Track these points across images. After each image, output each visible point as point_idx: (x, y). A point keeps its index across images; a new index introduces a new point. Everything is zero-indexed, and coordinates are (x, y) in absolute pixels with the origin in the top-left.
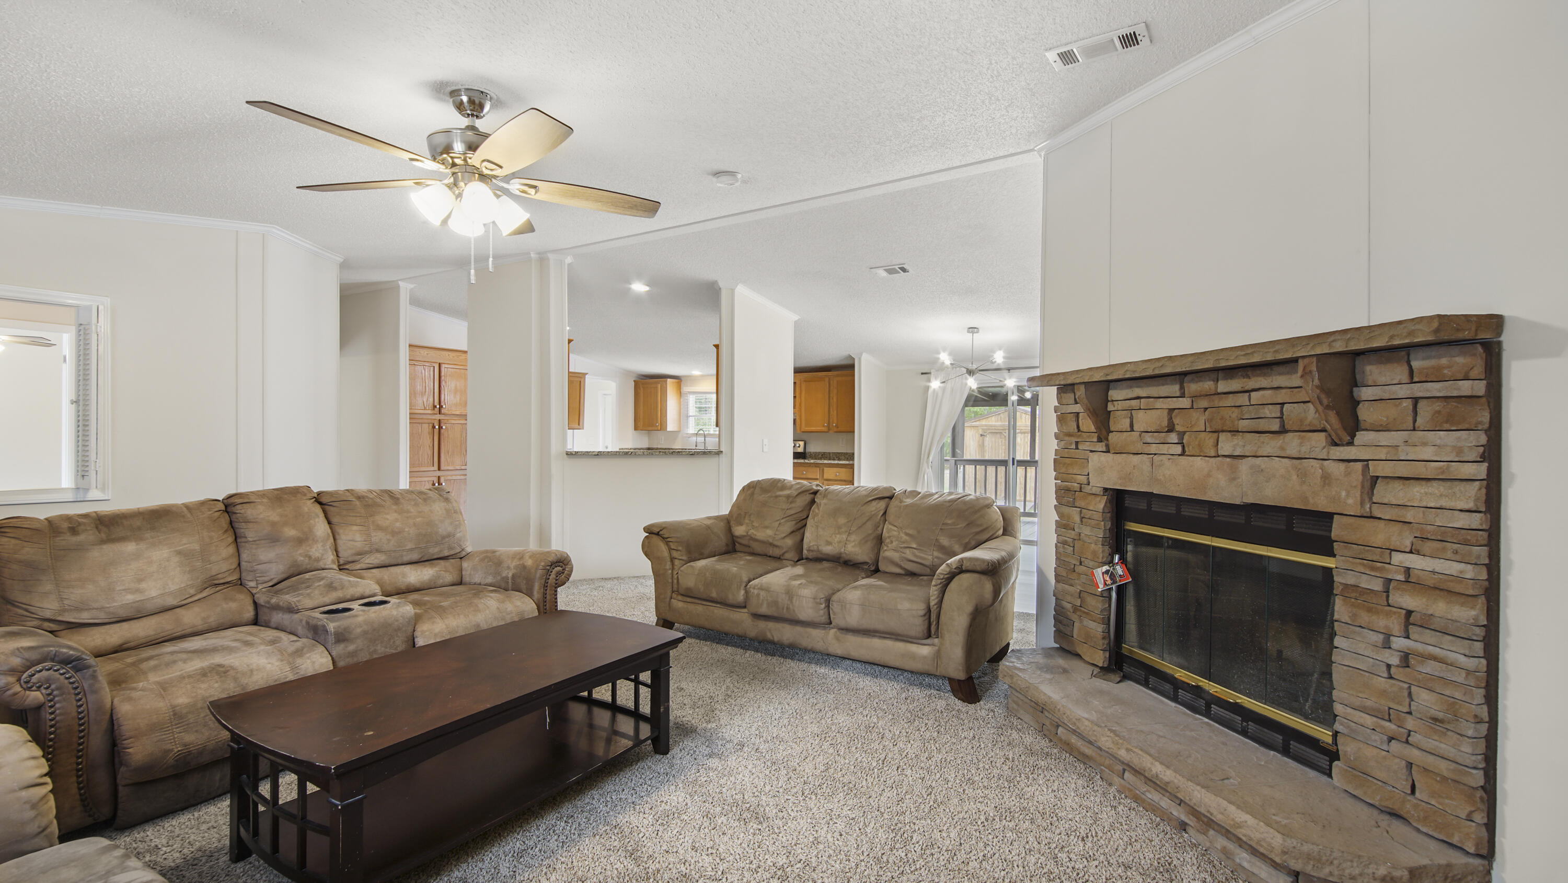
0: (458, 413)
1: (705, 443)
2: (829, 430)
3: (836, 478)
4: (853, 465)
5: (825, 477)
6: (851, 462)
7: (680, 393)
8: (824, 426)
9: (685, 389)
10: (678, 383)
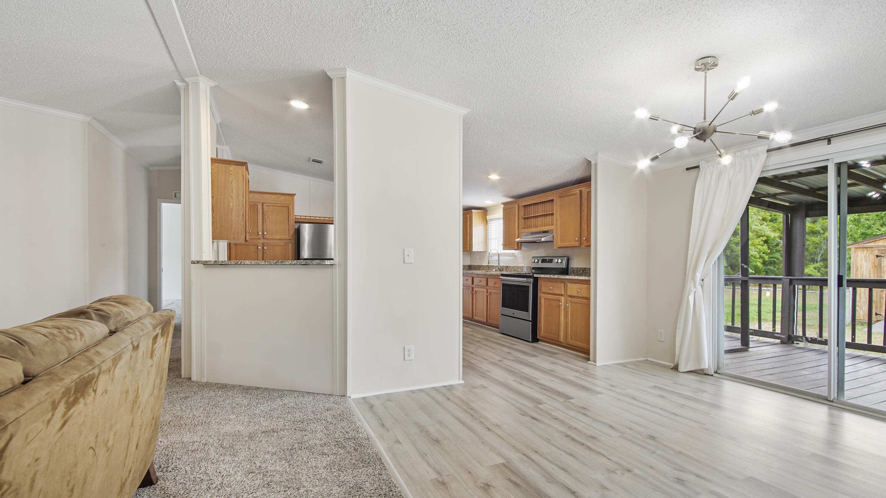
0: (277, 238)
1: (499, 261)
2: (581, 244)
3: (577, 295)
4: (589, 281)
5: (568, 294)
6: (587, 278)
7: (486, 221)
8: (576, 241)
9: (488, 217)
10: (484, 213)
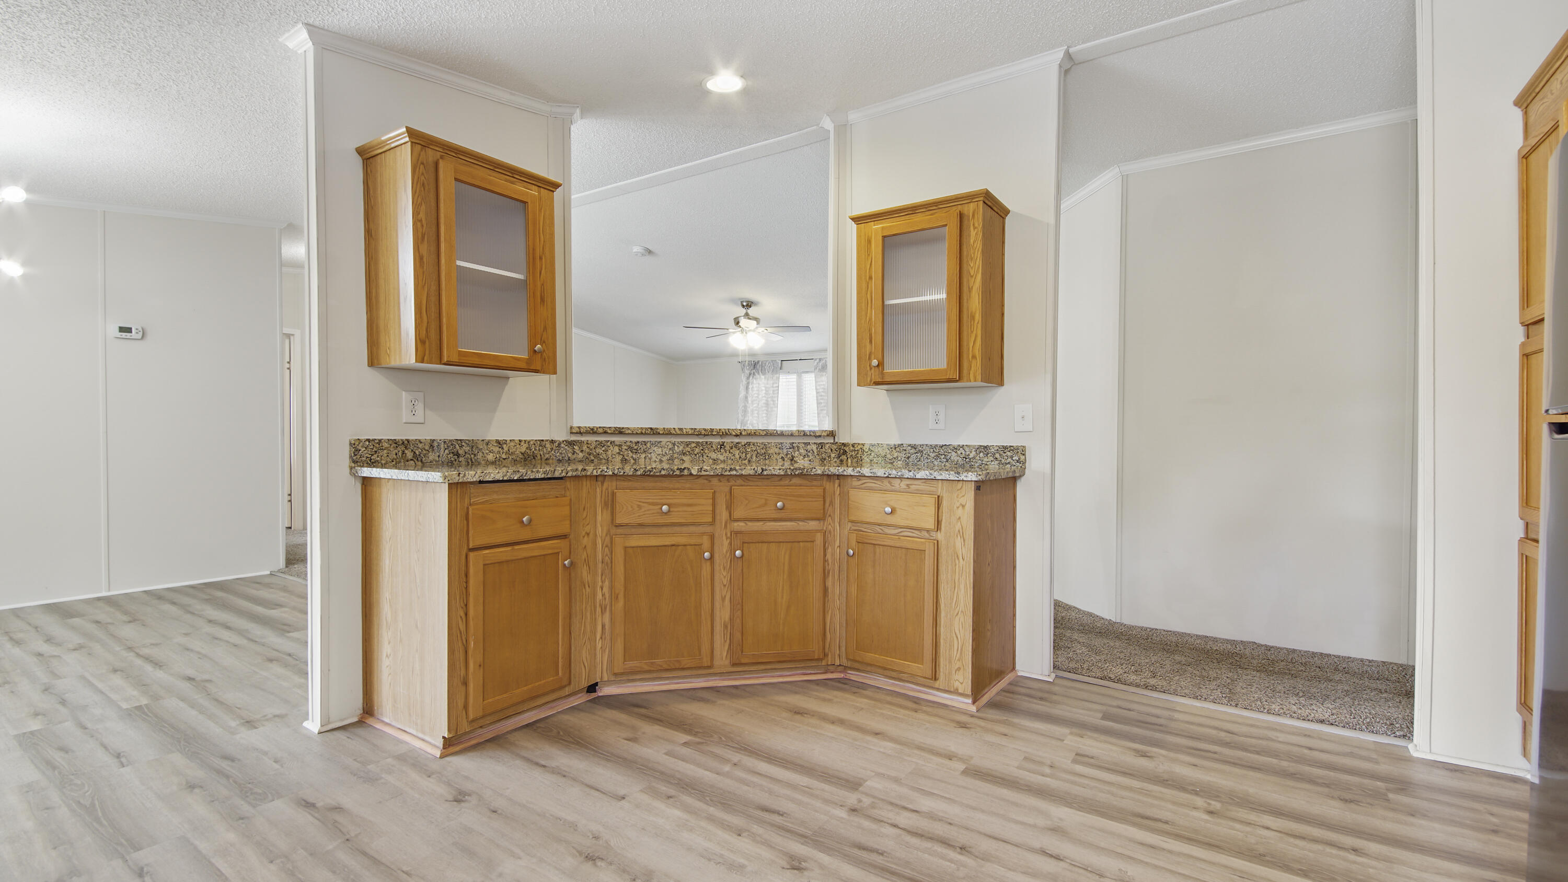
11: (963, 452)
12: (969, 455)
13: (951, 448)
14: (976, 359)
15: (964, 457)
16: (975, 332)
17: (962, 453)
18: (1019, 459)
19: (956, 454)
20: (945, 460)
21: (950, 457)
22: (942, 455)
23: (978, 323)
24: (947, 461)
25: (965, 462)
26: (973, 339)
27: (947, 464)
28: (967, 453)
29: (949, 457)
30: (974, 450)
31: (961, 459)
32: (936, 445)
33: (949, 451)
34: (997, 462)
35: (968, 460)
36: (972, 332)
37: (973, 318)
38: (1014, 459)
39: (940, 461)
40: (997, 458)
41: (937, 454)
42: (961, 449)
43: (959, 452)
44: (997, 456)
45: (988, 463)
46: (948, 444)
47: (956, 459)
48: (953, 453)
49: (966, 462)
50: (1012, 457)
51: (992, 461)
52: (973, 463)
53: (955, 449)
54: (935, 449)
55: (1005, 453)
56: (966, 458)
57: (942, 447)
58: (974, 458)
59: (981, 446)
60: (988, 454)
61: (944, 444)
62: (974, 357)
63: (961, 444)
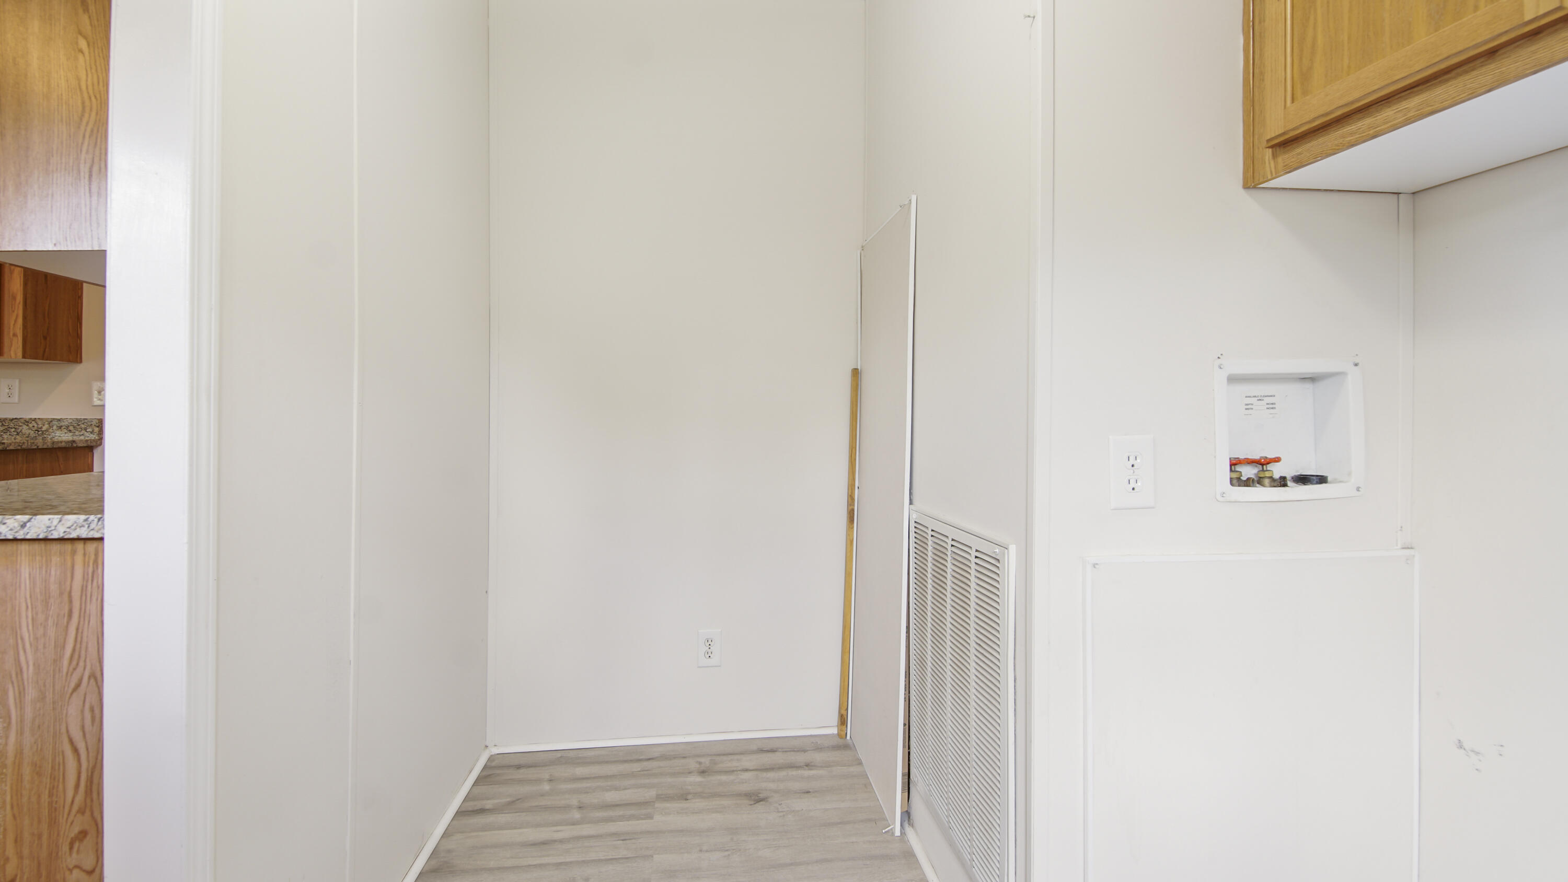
11: (36, 425)
12: (41, 428)
13: (22, 421)
14: (17, 336)
15: (36, 430)
16: (16, 312)
17: (34, 426)
18: (93, 431)
19: (28, 427)
20: (15, 433)
21: (21, 430)
22: (12, 428)
23: (19, 303)
24: (18, 434)
25: (37, 435)
26: (14, 318)
27: (18, 437)
28: (40, 426)
29: (19, 430)
30: (47, 423)
31: (33, 432)
32: (6, 419)
33: (20, 424)
34: (71, 434)
35: (40, 432)
36: (13, 311)
37: (14, 298)
38: (88, 430)
39: (10, 435)
40: (70, 431)
41: (6, 427)
42: (33, 422)
43: (31, 425)
44: (71, 428)
45: (61, 435)
46: (18, 417)
47: (28, 432)
48: (25, 427)
49: (39, 435)
50: (85, 429)
51: (66, 433)
52: (45, 436)
53: (27, 422)
54: (4, 423)
55: (79, 425)
56: (39, 431)
57: (12, 420)
58: (47, 431)
59: (54, 419)
60: (62, 426)
61: (14, 417)
62: (15, 335)
63: (33, 417)
